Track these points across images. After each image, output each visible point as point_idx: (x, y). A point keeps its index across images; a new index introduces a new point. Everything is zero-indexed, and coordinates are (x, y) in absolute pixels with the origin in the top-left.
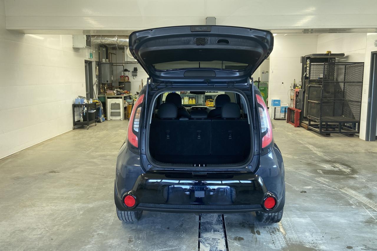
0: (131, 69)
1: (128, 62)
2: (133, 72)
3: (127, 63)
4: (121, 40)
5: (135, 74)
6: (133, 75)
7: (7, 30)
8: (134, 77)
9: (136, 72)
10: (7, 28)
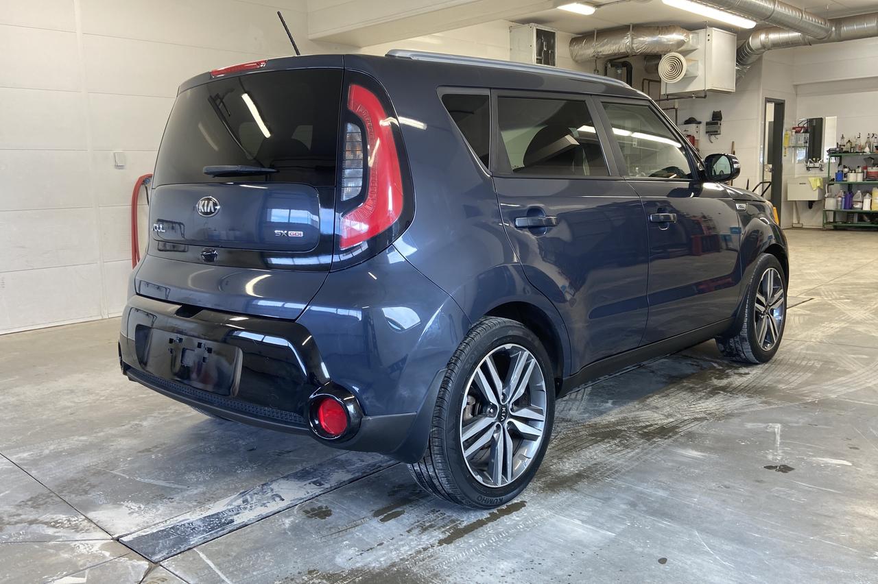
0: (706, 117)
1: (669, 97)
2: (708, 124)
3: (668, 100)
4: (642, 39)
5: (713, 128)
6: (707, 132)
7: (312, 40)
8: (713, 138)
9: (717, 123)
10: (311, 37)
